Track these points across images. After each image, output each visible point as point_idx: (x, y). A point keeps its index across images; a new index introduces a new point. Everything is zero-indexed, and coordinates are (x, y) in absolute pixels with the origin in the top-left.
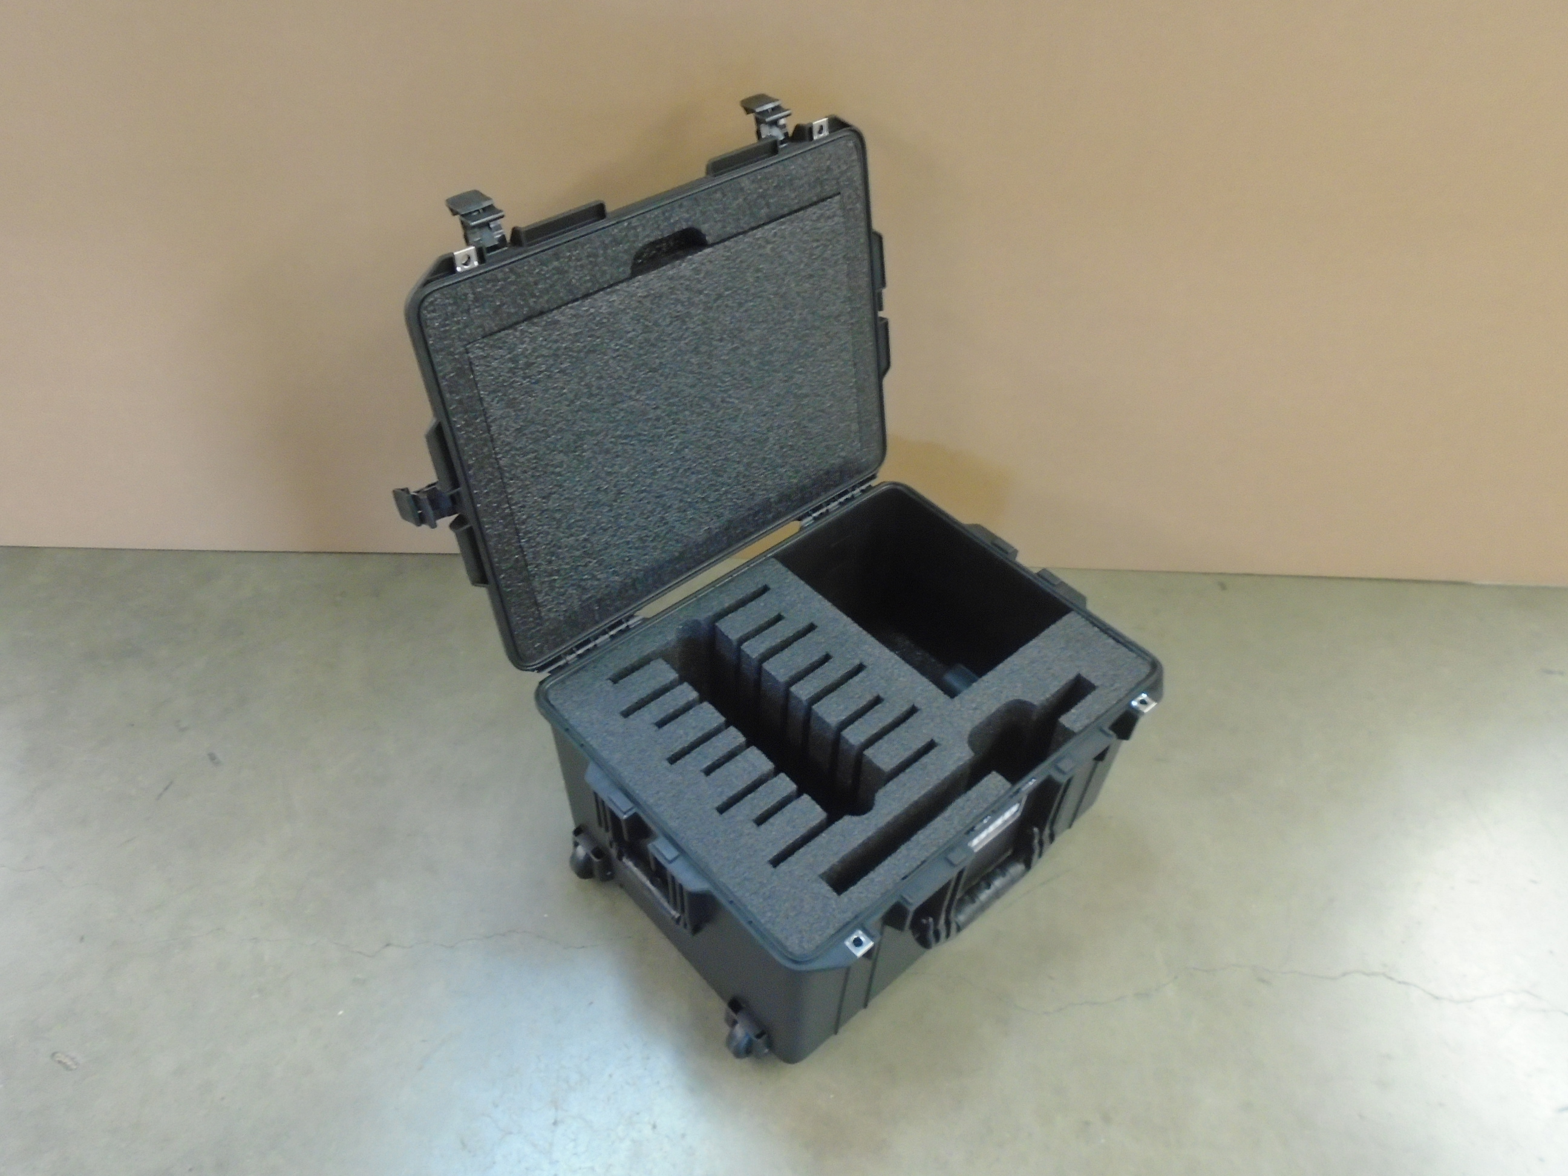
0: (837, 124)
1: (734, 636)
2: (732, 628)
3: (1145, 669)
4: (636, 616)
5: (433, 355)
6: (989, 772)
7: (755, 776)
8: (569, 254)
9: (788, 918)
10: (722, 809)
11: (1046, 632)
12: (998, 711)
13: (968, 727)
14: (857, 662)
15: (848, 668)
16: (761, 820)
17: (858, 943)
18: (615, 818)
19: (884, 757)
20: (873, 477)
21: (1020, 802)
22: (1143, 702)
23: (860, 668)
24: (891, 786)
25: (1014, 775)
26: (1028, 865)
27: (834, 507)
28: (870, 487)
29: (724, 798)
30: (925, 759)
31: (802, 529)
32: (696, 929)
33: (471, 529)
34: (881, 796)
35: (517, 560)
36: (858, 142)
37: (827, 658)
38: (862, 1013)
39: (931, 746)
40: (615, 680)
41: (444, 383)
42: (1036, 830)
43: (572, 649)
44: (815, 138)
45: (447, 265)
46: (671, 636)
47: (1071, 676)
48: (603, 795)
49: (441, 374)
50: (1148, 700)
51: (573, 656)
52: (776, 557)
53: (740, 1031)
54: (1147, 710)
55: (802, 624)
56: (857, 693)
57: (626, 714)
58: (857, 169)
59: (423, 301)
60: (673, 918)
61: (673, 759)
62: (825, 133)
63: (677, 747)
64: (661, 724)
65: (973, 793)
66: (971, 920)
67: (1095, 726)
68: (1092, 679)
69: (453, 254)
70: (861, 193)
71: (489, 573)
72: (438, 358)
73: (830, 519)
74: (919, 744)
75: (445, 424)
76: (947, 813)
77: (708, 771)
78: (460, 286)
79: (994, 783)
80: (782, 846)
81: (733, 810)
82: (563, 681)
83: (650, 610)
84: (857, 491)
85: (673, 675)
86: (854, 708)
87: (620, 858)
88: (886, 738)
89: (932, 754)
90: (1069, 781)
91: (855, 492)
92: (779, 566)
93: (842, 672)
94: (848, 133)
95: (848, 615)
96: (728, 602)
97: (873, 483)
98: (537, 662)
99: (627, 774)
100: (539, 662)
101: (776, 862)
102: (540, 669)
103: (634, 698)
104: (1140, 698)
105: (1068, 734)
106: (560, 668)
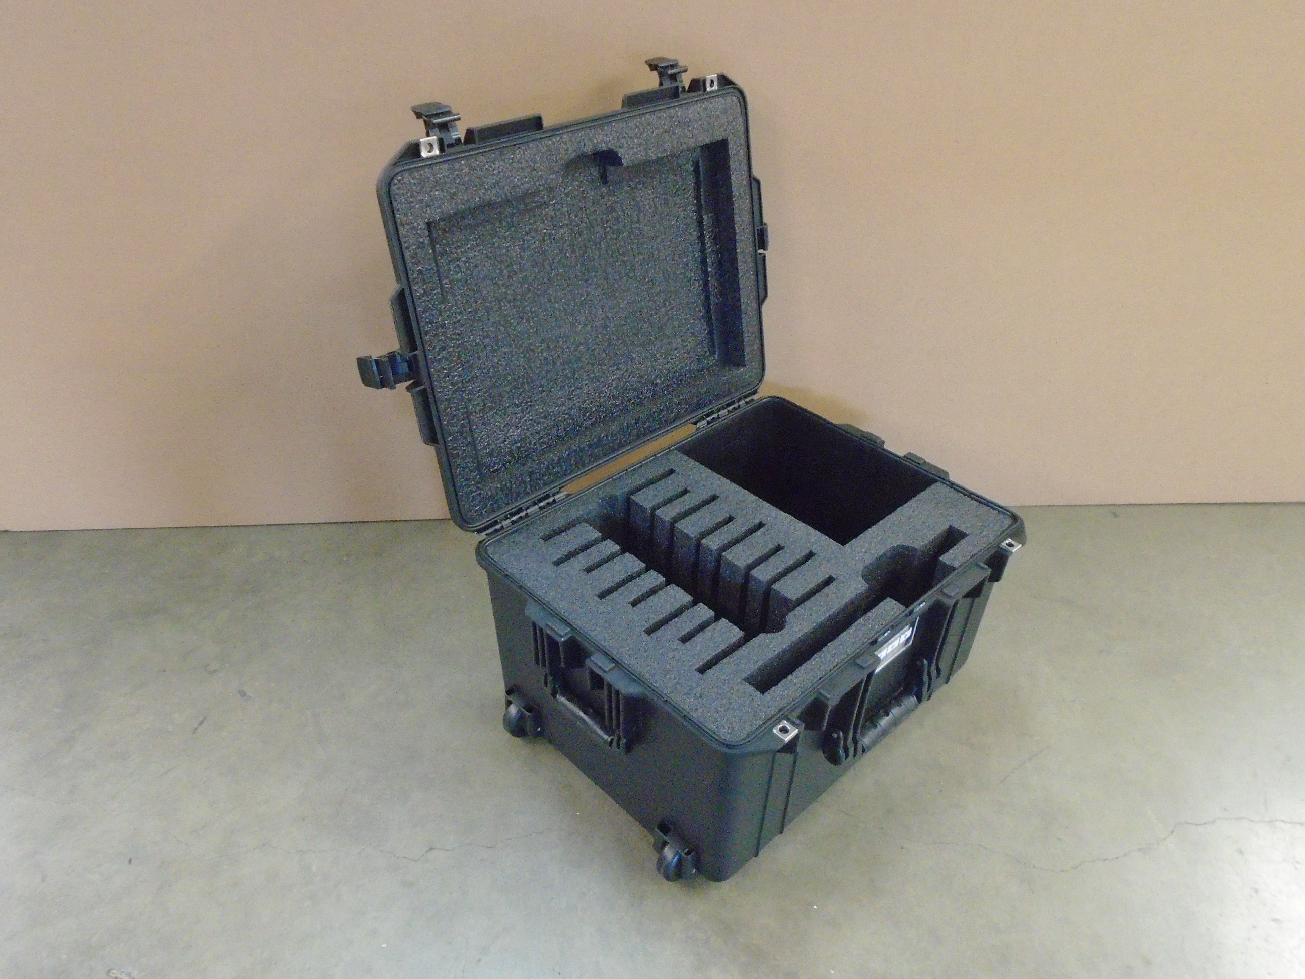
0: (725, 81)
1: (648, 505)
2: (646, 499)
3: (1008, 522)
4: (562, 492)
5: (400, 228)
6: (885, 598)
7: (677, 606)
8: (512, 156)
9: (718, 713)
10: (650, 631)
11: (918, 497)
12: (885, 554)
13: (861, 566)
14: (757, 521)
15: (750, 525)
16: (686, 639)
17: (784, 730)
18: (553, 643)
19: (790, 588)
20: (755, 392)
21: (912, 626)
22: (1011, 545)
23: (761, 525)
24: (799, 610)
25: (907, 600)
26: (920, 700)
27: (724, 413)
28: (752, 400)
29: (652, 622)
30: (826, 590)
31: (698, 429)
32: (629, 748)
33: (425, 390)
34: (790, 617)
35: (463, 426)
36: (740, 98)
37: (730, 519)
38: (778, 839)
39: (829, 581)
40: (546, 538)
41: (407, 254)
42: (926, 662)
43: (507, 516)
44: (708, 89)
45: (413, 150)
46: (593, 507)
47: (945, 527)
48: (541, 624)
49: (406, 245)
50: (1013, 543)
51: (508, 521)
52: (677, 449)
53: (669, 853)
54: (1014, 550)
55: (706, 496)
56: (759, 544)
57: (558, 563)
58: (740, 120)
59: (392, 178)
60: (606, 742)
61: (602, 595)
62: (716, 87)
63: (605, 587)
64: (589, 570)
65: (872, 614)
66: (874, 743)
67: (973, 562)
68: (963, 528)
69: (419, 140)
70: (743, 141)
71: (439, 436)
72: (402, 231)
73: (721, 423)
74: (820, 578)
75: (407, 292)
76: (852, 629)
77: (634, 604)
78: (424, 170)
79: (890, 607)
80: (707, 657)
81: (659, 632)
82: (499, 541)
83: (572, 488)
84: (742, 403)
85: (597, 535)
86: (758, 554)
87: (554, 695)
88: (790, 575)
89: (832, 586)
90: (956, 604)
91: (741, 403)
92: (680, 455)
93: (744, 529)
94: (731, 90)
95: (745, 488)
96: (639, 482)
97: (755, 397)
98: (477, 524)
99: (562, 606)
100: (478, 525)
101: (703, 670)
102: (479, 531)
103: (565, 551)
104: (1008, 542)
105: (950, 569)
106: (496, 531)
